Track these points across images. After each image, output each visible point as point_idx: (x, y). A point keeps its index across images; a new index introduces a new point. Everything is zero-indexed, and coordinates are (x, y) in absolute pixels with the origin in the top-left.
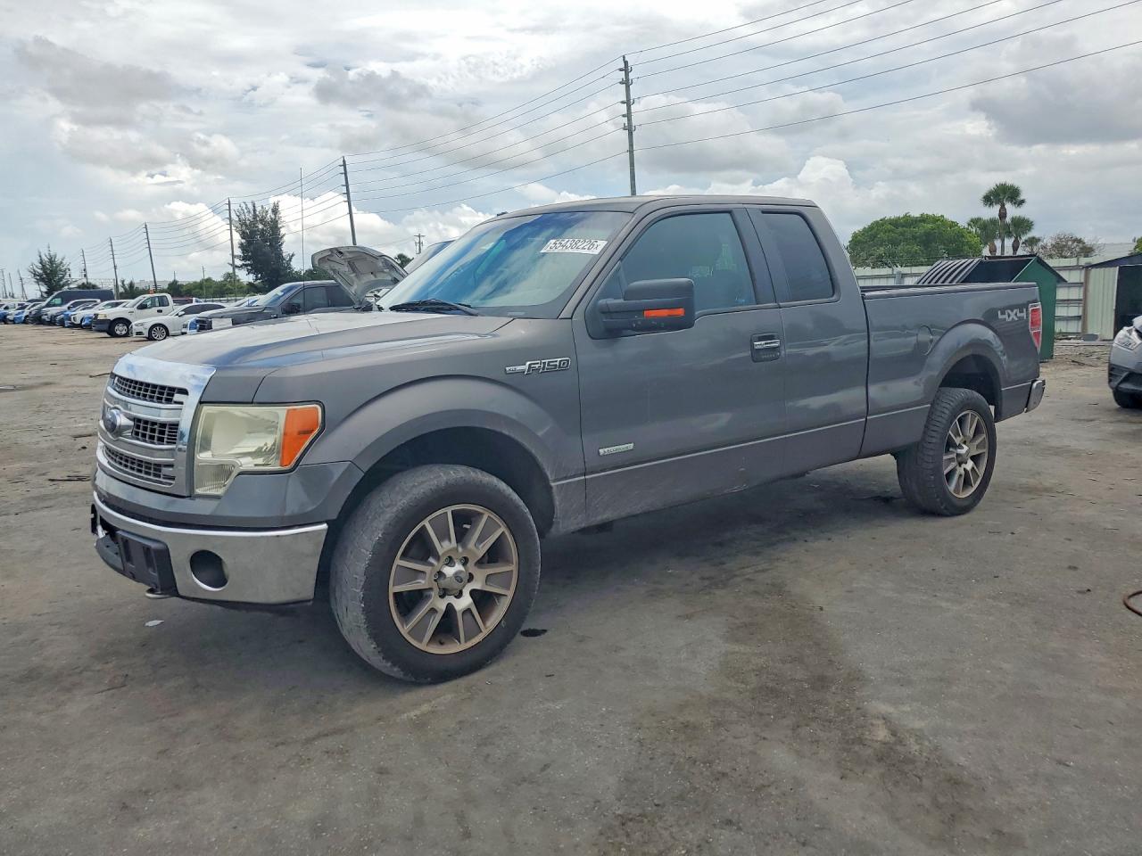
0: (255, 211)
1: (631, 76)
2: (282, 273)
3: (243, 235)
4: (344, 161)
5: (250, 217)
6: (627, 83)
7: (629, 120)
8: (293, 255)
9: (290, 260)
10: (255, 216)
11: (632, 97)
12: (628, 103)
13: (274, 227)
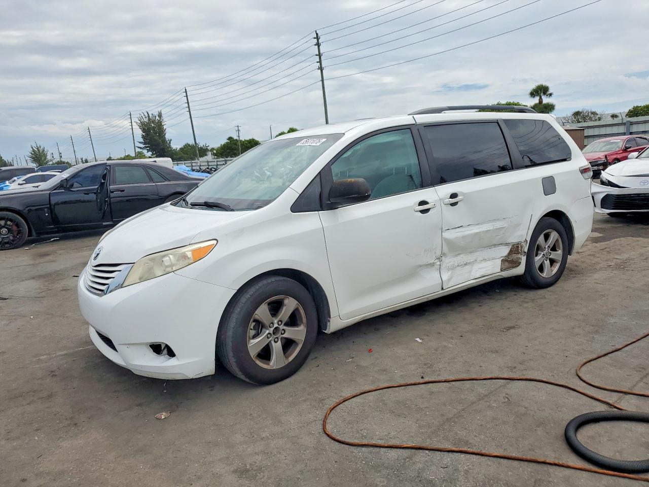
0: (149, 116)
1: (320, 41)
2: (166, 151)
3: (144, 130)
4: (186, 90)
5: (146, 120)
6: (318, 45)
7: (321, 64)
8: (171, 140)
9: (170, 143)
10: (149, 119)
11: (321, 52)
12: (320, 55)
13: (160, 125)
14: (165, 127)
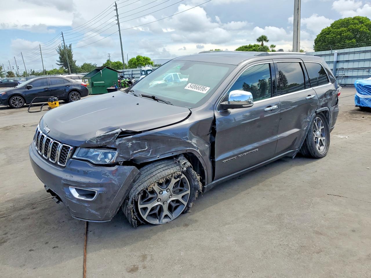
1: (117, 8)
4: (62, 33)
5: (62, 48)
6: (117, 10)
7: (118, 21)
8: (76, 61)
12: (117, 16)
13: (69, 52)
14: (72, 53)
